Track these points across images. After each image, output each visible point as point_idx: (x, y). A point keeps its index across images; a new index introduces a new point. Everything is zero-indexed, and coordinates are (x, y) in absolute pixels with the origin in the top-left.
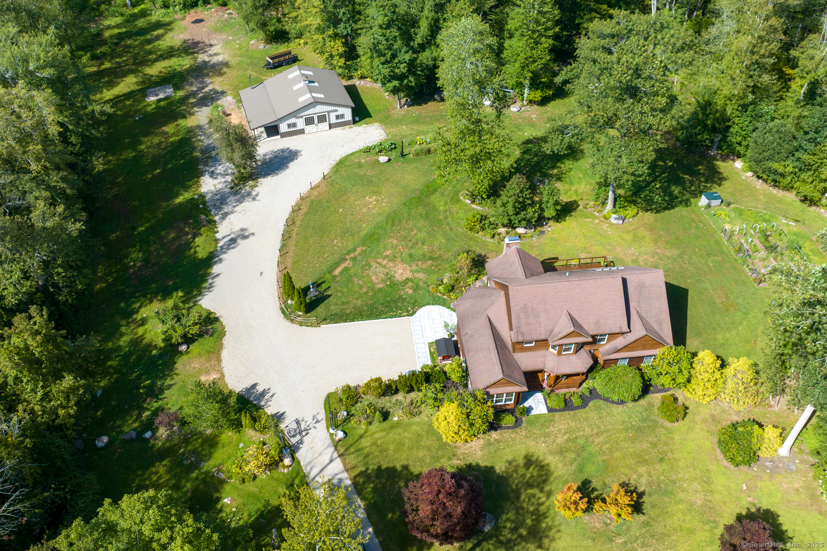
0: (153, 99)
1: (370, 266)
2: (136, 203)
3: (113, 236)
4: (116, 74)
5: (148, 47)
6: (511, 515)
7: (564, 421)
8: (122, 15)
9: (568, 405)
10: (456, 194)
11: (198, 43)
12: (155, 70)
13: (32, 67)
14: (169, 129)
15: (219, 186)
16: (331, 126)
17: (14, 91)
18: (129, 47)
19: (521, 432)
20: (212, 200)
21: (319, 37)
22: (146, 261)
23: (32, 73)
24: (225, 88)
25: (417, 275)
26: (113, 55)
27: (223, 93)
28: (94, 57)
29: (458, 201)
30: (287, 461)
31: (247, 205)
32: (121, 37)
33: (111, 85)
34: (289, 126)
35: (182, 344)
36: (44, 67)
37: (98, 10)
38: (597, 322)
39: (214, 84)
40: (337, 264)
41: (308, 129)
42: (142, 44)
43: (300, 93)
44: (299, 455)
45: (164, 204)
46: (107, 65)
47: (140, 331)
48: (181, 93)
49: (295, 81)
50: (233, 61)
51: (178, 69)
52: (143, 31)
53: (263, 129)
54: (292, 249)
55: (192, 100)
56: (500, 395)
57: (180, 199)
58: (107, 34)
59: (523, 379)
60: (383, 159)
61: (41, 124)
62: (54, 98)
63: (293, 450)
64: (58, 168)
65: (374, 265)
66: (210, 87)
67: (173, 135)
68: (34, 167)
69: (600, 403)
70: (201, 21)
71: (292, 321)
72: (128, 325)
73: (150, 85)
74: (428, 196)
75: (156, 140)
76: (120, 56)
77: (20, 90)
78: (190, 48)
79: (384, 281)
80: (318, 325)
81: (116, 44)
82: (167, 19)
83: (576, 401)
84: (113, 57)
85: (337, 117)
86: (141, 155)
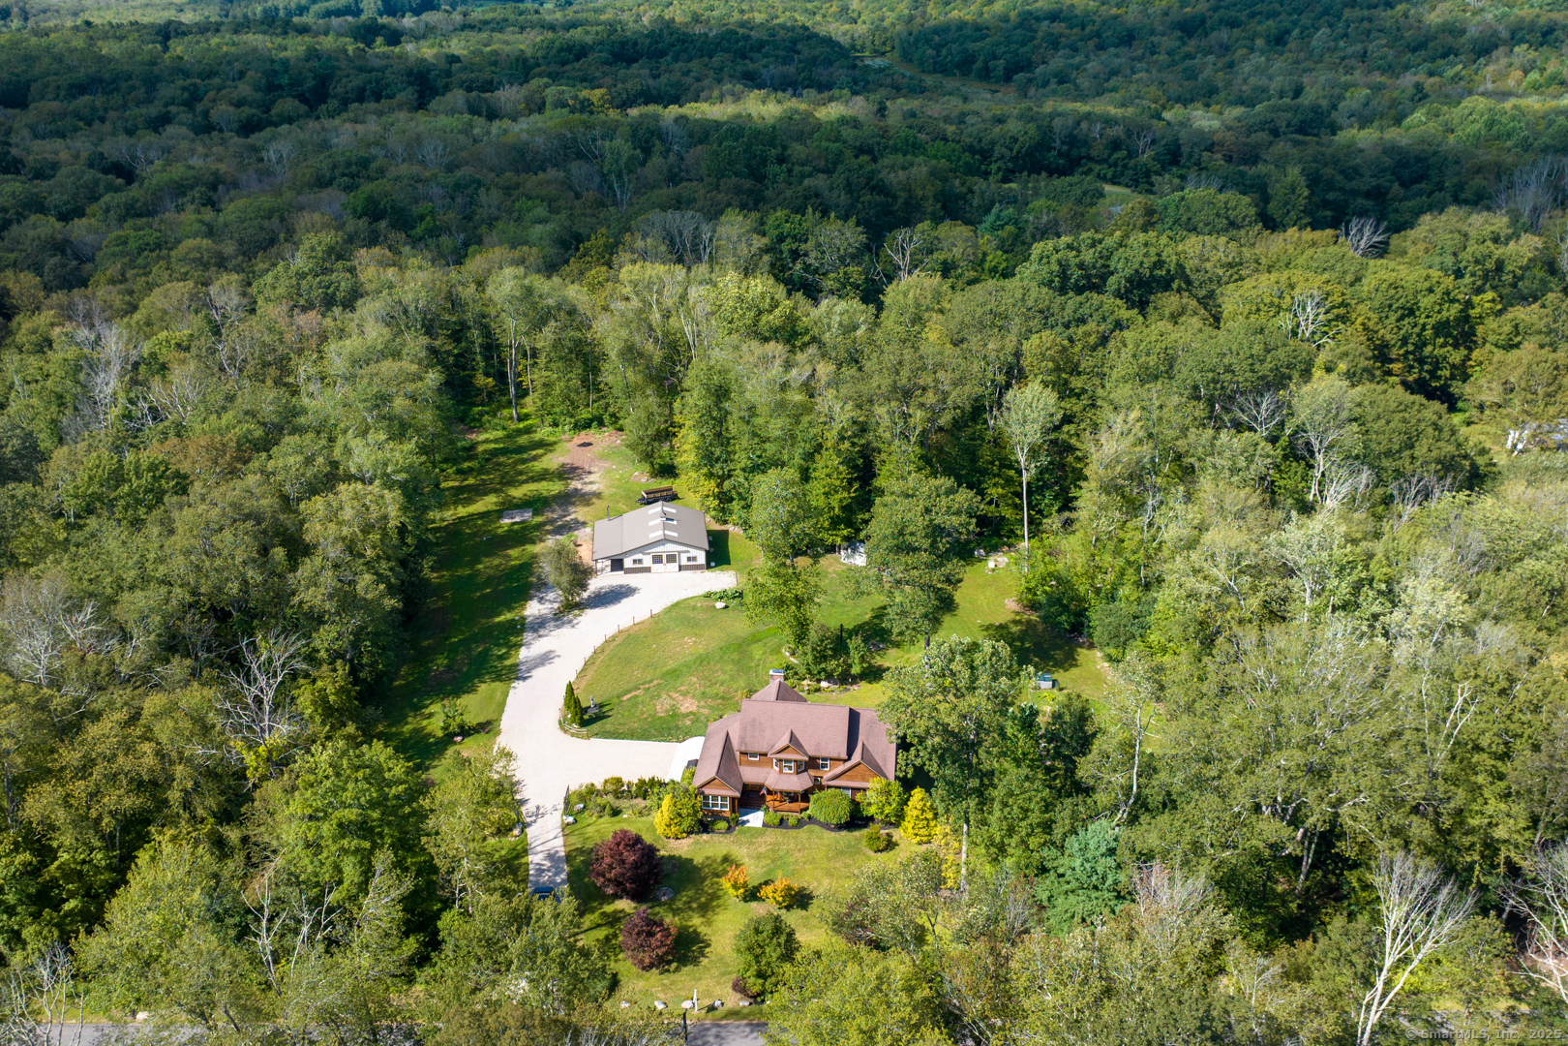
0: (507, 521)
1: (659, 696)
2: (456, 617)
3: (425, 643)
4: (479, 491)
5: (520, 467)
6: (690, 893)
7: (775, 836)
8: (504, 429)
9: (782, 822)
10: (780, 646)
11: (577, 468)
12: (518, 493)
13: (389, 470)
14: (514, 552)
15: (543, 612)
16: (681, 568)
17: (370, 488)
18: (500, 464)
19: (730, 838)
20: (531, 623)
21: (694, 475)
22: (449, 667)
23: (388, 476)
24: (587, 519)
25: (702, 710)
26: (481, 471)
27: (584, 524)
28: (460, 472)
29: (779, 652)
30: (516, 832)
31: (565, 631)
32: (495, 453)
33: (469, 502)
34: (635, 561)
35: (458, 735)
36: (399, 472)
37: (479, 420)
38: (818, 745)
39: (578, 513)
40: (629, 691)
41: (655, 567)
42: (516, 463)
43: (654, 529)
44: (528, 830)
45: (484, 621)
46: (471, 481)
47: (425, 723)
48: (539, 519)
49: (653, 517)
50: (606, 492)
51: (545, 494)
52: (521, 449)
53: (609, 563)
54: (590, 674)
55: (548, 527)
56: (715, 797)
57: (502, 618)
58: (481, 448)
59: (740, 787)
60: (720, 605)
61: (385, 517)
62: (401, 499)
63: (525, 826)
64: (388, 559)
65: (664, 696)
66: (573, 516)
67: (516, 558)
68: (369, 553)
69: (816, 828)
70: (590, 444)
71: (566, 731)
72: (415, 717)
73: (509, 506)
74: (749, 645)
75: (496, 562)
76: (488, 473)
77: (375, 488)
78: (567, 473)
79: (667, 711)
80: (589, 738)
81: (487, 460)
82: (552, 439)
83: (792, 821)
84: (479, 474)
85: (689, 559)
86: (478, 573)
